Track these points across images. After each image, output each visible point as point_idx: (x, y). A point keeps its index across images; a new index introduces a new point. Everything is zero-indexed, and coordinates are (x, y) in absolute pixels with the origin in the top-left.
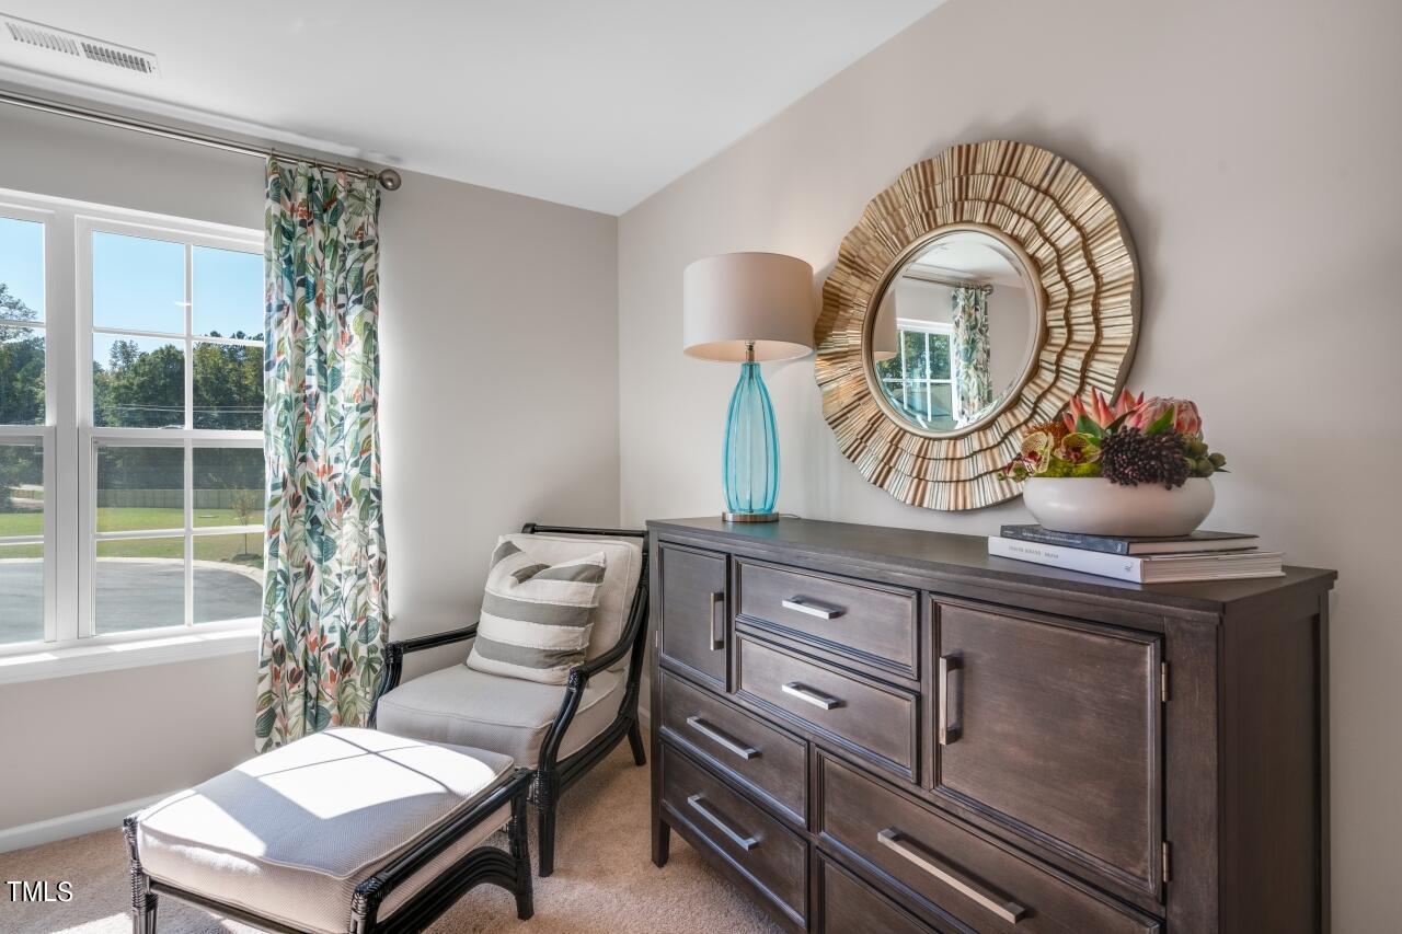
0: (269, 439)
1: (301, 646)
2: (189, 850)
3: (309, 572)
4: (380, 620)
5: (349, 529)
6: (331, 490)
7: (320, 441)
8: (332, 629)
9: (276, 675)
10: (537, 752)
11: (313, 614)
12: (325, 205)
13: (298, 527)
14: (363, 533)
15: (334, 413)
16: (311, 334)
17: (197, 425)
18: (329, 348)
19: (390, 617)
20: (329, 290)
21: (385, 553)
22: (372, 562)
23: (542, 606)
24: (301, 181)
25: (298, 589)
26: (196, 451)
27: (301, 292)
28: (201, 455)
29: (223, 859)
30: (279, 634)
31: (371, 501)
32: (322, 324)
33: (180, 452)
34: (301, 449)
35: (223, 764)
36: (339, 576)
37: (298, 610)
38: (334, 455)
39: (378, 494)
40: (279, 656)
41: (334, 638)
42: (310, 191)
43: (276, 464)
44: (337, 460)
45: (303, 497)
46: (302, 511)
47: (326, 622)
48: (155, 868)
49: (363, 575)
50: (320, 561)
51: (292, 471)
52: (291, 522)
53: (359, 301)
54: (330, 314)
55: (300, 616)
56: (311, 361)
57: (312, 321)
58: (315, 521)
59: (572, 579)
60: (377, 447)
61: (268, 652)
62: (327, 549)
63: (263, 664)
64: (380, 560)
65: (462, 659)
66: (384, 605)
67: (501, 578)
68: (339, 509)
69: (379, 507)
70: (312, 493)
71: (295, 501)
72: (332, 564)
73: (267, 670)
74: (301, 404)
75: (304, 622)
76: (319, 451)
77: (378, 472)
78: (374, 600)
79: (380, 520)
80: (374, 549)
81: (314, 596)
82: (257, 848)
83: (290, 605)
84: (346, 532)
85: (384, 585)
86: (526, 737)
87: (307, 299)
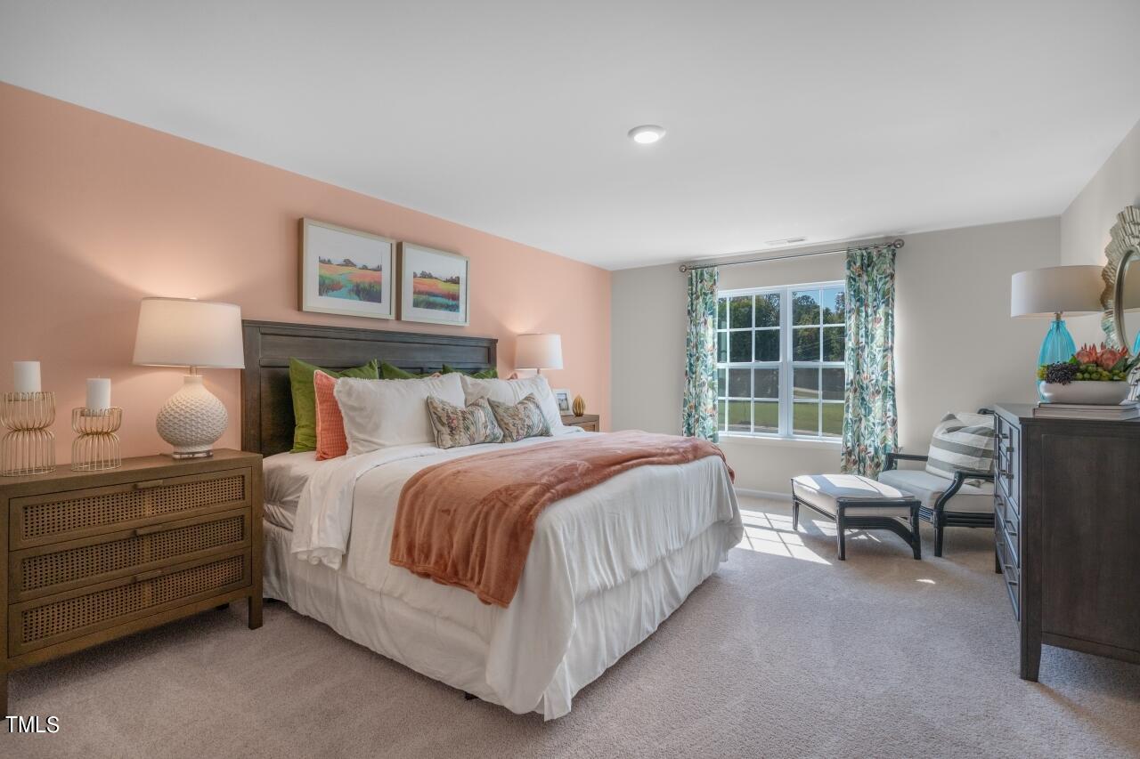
0: (847, 365)
1: (857, 450)
2: (805, 487)
3: (860, 420)
4: (893, 446)
5: (879, 404)
6: (870, 386)
7: (865, 366)
8: (870, 446)
9: (848, 461)
10: (934, 501)
11: (862, 438)
12: (868, 264)
13: (856, 401)
14: (884, 406)
15: (871, 353)
16: (863, 320)
17: (824, 360)
18: (870, 326)
19: (899, 446)
20: (870, 299)
21: (896, 416)
22: (889, 419)
23: (954, 444)
24: (859, 259)
25: (856, 426)
26: (823, 370)
27: (858, 304)
28: (824, 370)
29: (810, 489)
30: (849, 444)
31: (889, 392)
32: (867, 316)
33: (817, 370)
34: (858, 369)
35: (820, 473)
36: (874, 424)
37: (856, 434)
38: (872, 372)
39: (893, 389)
40: (850, 453)
41: (871, 450)
42: (862, 260)
43: (849, 375)
44: (873, 373)
45: (859, 388)
46: (858, 394)
47: (868, 442)
48: (798, 493)
49: (884, 424)
50: (865, 416)
51: (855, 378)
52: (855, 398)
53: (883, 303)
54: (870, 311)
55: (858, 437)
56: (862, 332)
57: (864, 314)
58: (863, 399)
59: (973, 433)
60: (893, 367)
61: (845, 450)
62: (869, 411)
63: (843, 454)
64: (893, 419)
65: (923, 469)
66: (895, 440)
67: (940, 430)
68: (873, 394)
69: (893, 395)
70: (862, 387)
71: (855, 390)
72: (870, 418)
73: (844, 457)
74: (858, 349)
75: (858, 441)
76: (865, 369)
77: (893, 379)
78: (890, 437)
79: (894, 401)
80: (890, 414)
81: (863, 430)
82: (818, 487)
83: (854, 433)
84: (877, 405)
85: (896, 431)
86: (929, 493)
87: (861, 306)
